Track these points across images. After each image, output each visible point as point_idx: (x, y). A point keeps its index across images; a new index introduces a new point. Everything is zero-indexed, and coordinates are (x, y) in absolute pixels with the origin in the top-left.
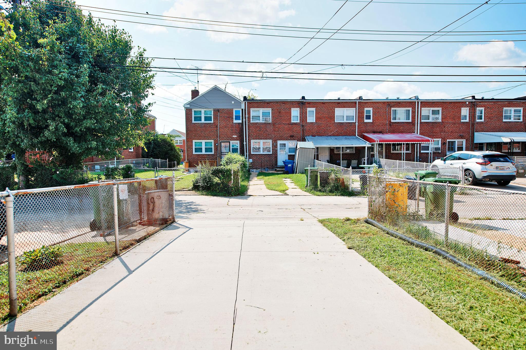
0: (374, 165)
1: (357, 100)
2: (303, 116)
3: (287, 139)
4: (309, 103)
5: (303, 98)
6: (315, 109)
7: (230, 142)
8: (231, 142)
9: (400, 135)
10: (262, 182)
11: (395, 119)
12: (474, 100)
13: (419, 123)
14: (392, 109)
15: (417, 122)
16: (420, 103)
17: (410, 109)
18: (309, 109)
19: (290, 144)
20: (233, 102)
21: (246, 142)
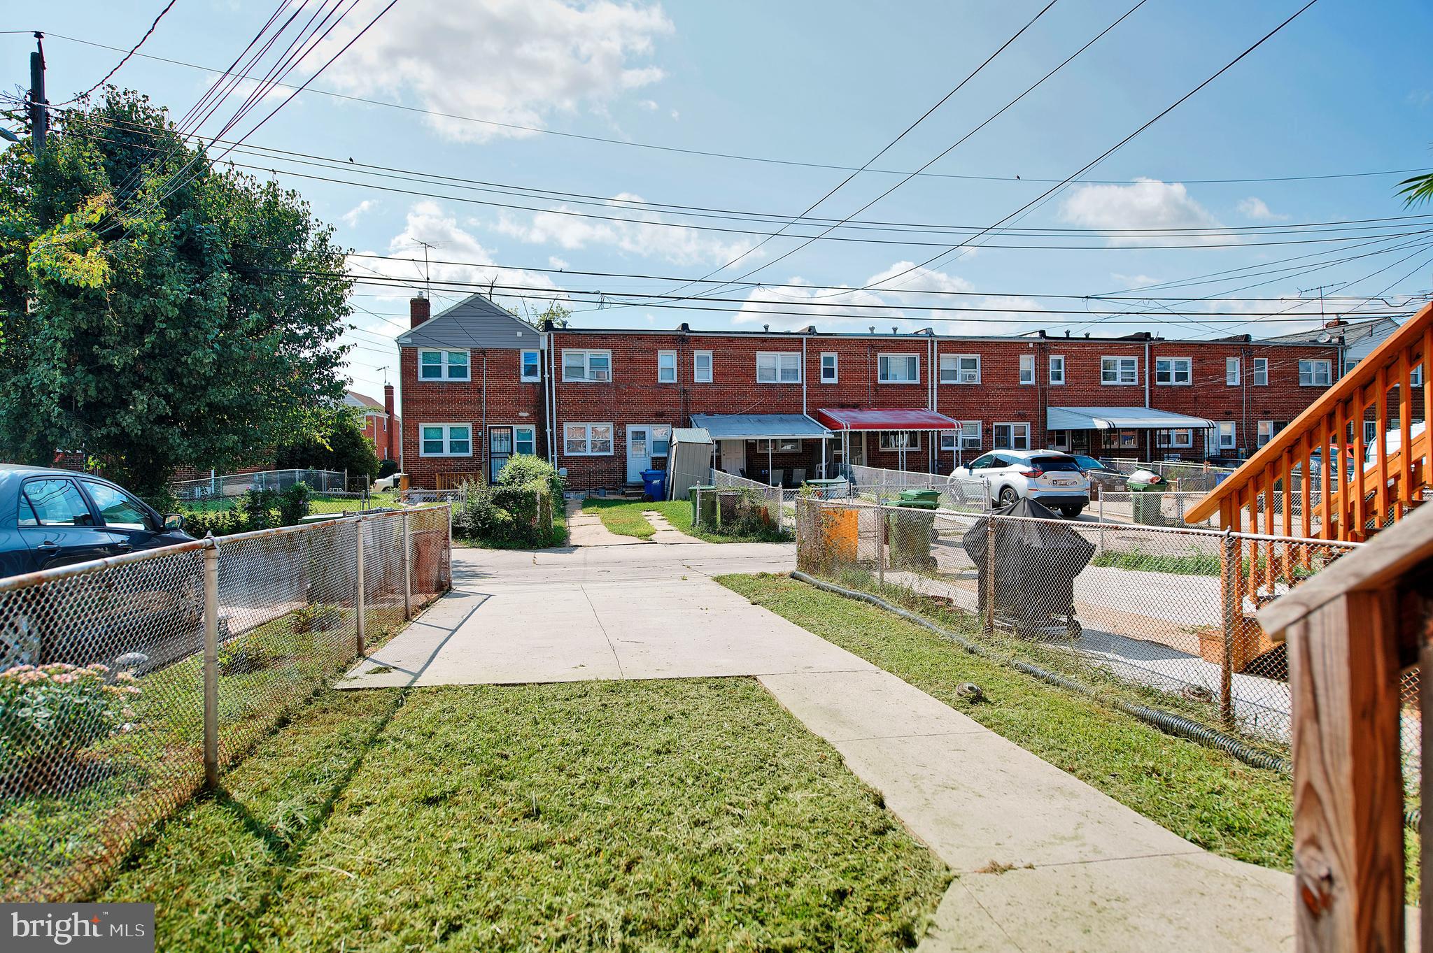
0: (841, 478)
1: (804, 334)
2: (685, 368)
3: (648, 422)
4: (698, 339)
5: (685, 326)
6: (711, 352)
7: (511, 428)
8: (516, 427)
9: (897, 412)
10: (597, 519)
11: (885, 376)
12: (1043, 340)
13: (935, 387)
14: (879, 355)
15: (932, 385)
16: (935, 344)
17: (917, 356)
18: (697, 353)
19: (657, 432)
20: (519, 334)
21: (552, 427)
